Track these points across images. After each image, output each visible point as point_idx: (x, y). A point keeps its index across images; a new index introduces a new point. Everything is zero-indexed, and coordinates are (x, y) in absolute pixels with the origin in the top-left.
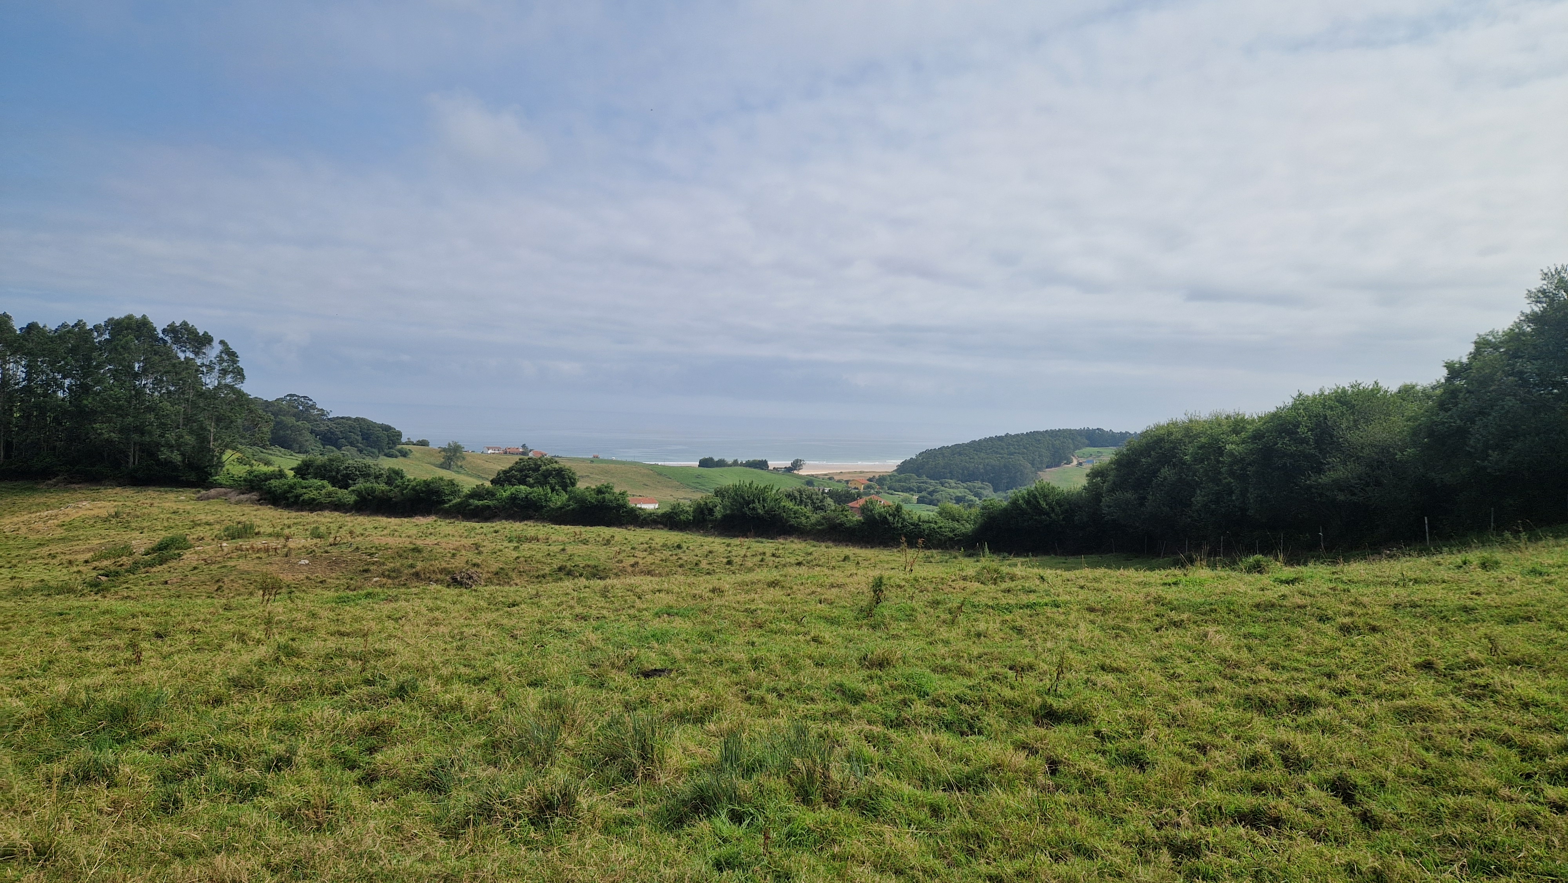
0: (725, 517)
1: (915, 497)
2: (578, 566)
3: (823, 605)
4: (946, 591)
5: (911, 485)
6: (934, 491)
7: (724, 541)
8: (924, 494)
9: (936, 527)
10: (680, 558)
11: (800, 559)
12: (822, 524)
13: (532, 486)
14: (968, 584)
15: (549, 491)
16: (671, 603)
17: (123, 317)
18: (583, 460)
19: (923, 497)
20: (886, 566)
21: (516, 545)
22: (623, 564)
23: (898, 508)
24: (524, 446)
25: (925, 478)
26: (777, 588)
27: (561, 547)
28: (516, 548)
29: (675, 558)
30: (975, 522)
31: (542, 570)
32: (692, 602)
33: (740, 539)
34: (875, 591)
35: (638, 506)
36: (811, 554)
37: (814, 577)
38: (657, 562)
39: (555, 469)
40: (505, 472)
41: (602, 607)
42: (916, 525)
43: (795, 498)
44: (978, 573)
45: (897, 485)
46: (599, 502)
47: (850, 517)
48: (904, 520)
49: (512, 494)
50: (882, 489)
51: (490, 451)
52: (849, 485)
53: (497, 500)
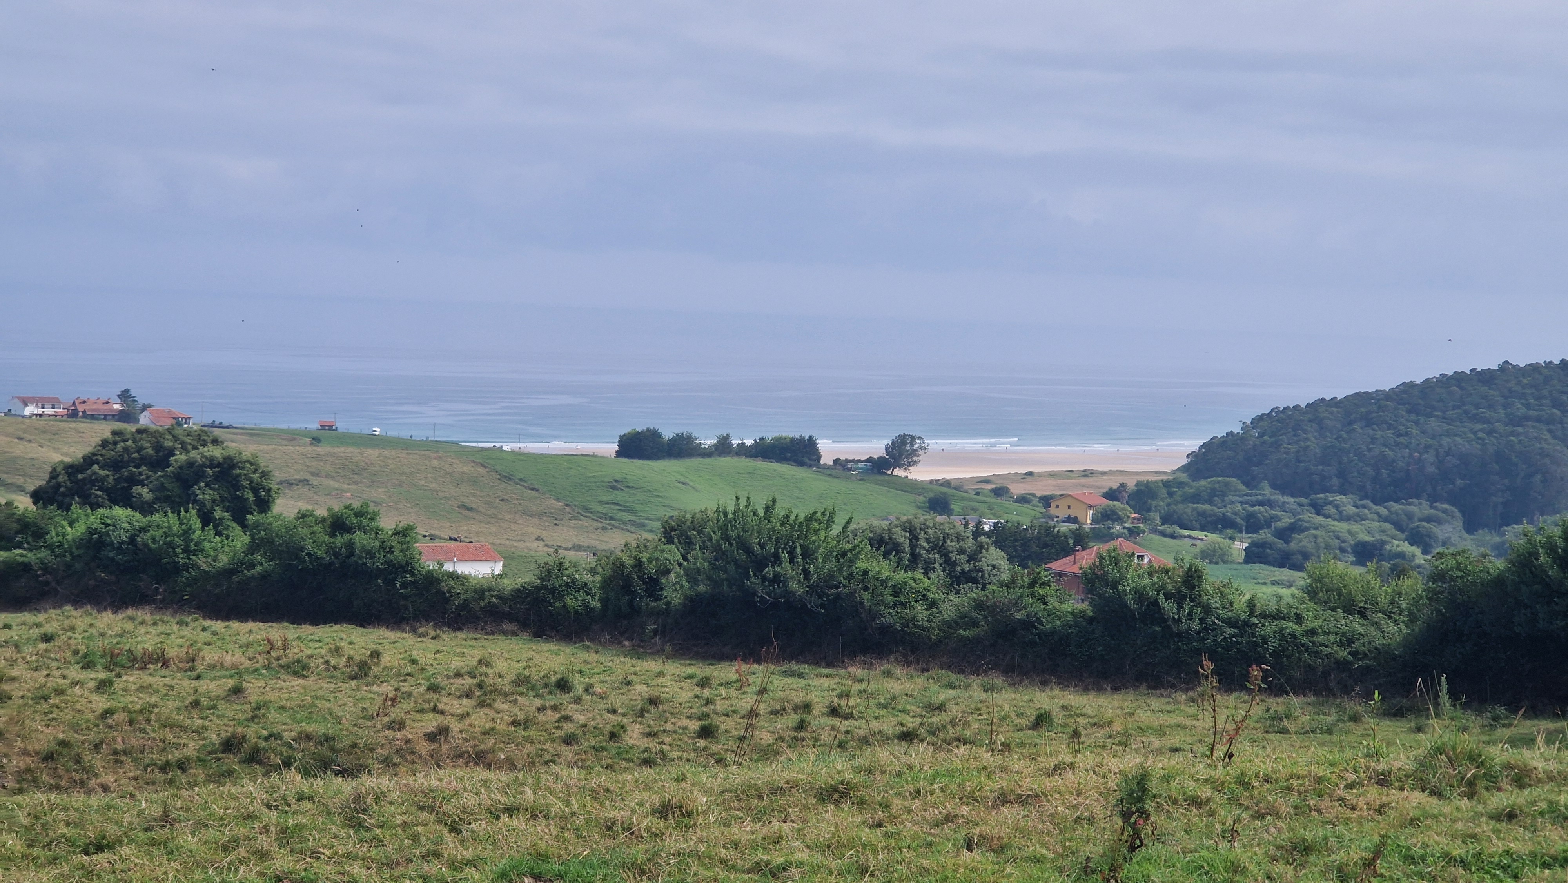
0: (694, 604)
1: (1240, 546)
2: (277, 736)
3: (976, 855)
4: (1330, 815)
5: (1228, 511)
6: (1294, 529)
7: (690, 670)
8: (1264, 535)
9: (1299, 630)
10: (567, 718)
11: (911, 722)
12: (974, 624)
13: (146, 509)
14: (1394, 795)
15: (196, 523)
16: (543, 846)
18: (292, 436)
19: (1263, 545)
20: (1157, 743)
21: (103, 675)
22: (406, 733)
23: (1192, 577)
24: (125, 395)
25: (1267, 491)
26: (845, 806)
27: (231, 683)
28: (103, 686)
29: (551, 716)
30: (1412, 618)
31: (178, 746)
32: (601, 843)
33: (736, 666)
34: (1126, 816)
35: (448, 567)
36: (941, 708)
37: (951, 773)
38: (501, 727)
39: (212, 463)
40: (72, 469)
41: (347, 856)
42: (1242, 626)
43: (896, 548)
44: (1423, 765)
45: (1188, 510)
46: (336, 555)
47: (1053, 603)
48: (1207, 610)
49: (91, 531)
50: (1144, 520)
51: (30, 410)
52: (1053, 510)
53: (50, 547)
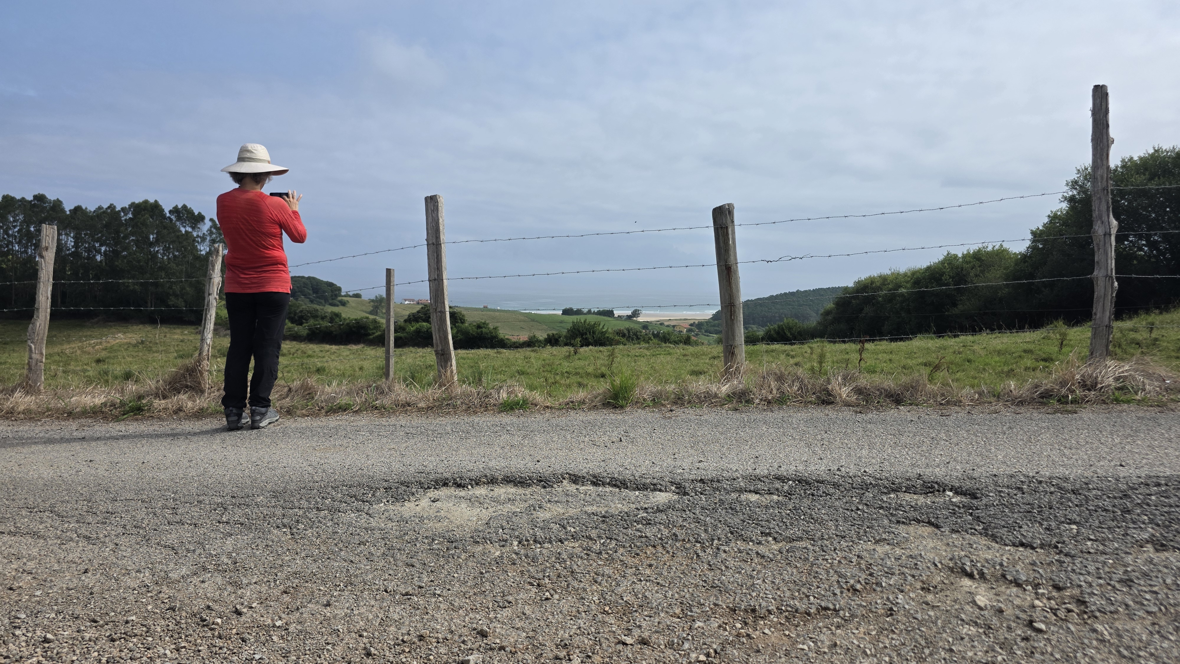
17: (141, 201)
40: (413, 315)
46: (479, 334)
49: (417, 328)
50: (700, 332)
51: (407, 302)
52: (675, 329)
53: (407, 333)
